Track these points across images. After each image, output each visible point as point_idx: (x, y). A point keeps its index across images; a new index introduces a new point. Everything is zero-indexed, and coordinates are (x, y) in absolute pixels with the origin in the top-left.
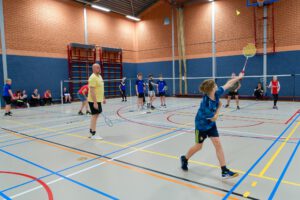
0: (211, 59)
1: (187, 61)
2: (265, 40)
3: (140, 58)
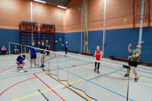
0: (102, 31)
1: (89, 32)
2: (142, 17)
3: (66, 30)
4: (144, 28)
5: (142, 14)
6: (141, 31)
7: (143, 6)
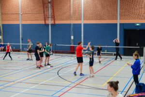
4: (52, 25)
5: (50, 14)
6: (50, 26)
7: (50, 8)
